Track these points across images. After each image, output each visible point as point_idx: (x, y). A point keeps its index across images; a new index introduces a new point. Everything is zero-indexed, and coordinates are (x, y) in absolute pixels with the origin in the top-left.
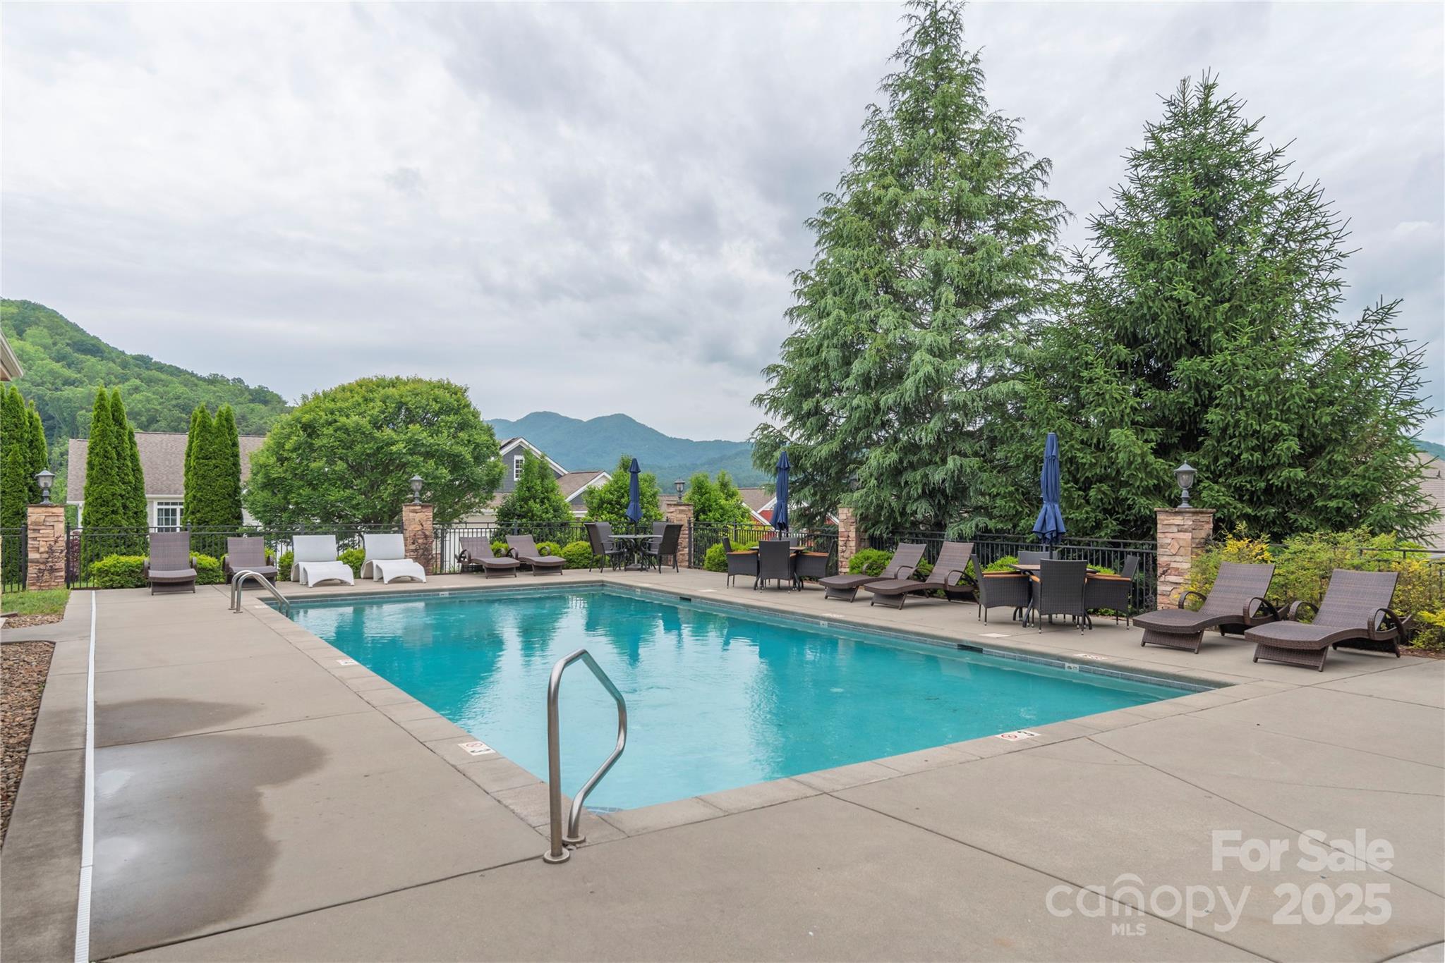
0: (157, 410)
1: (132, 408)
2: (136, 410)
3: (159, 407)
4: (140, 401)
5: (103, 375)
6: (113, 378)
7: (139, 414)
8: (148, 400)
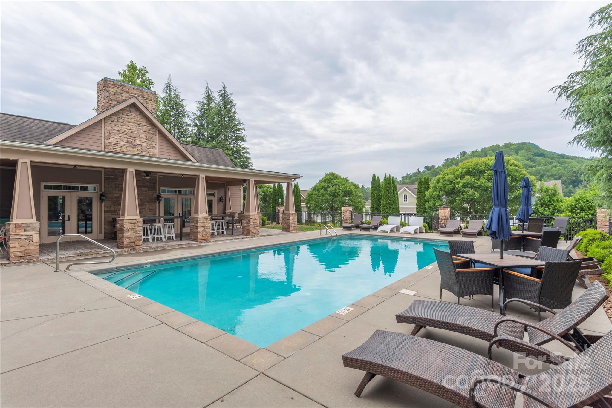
0: (563, 173)
1: (553, 173)
2: (554, 174)
3: (563, 172)
4: (556, 171)
5: (543, 163)
6: (547, 163)
7: (555, 175)
8: (559, 170)
